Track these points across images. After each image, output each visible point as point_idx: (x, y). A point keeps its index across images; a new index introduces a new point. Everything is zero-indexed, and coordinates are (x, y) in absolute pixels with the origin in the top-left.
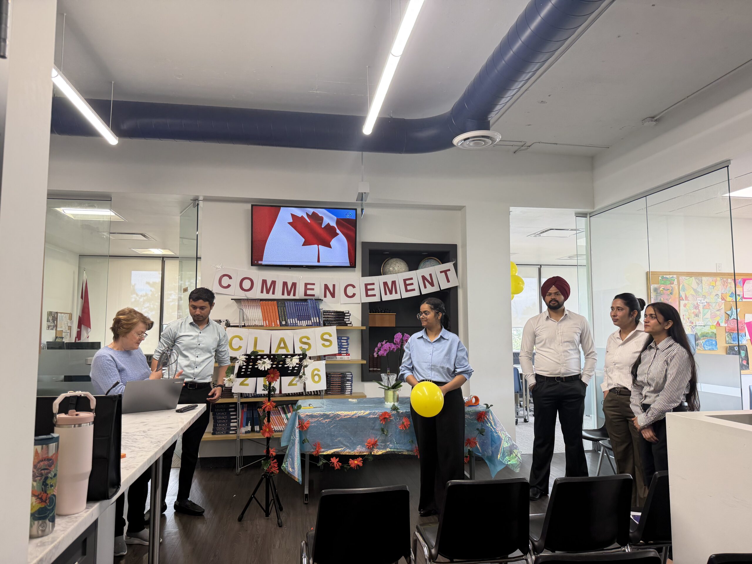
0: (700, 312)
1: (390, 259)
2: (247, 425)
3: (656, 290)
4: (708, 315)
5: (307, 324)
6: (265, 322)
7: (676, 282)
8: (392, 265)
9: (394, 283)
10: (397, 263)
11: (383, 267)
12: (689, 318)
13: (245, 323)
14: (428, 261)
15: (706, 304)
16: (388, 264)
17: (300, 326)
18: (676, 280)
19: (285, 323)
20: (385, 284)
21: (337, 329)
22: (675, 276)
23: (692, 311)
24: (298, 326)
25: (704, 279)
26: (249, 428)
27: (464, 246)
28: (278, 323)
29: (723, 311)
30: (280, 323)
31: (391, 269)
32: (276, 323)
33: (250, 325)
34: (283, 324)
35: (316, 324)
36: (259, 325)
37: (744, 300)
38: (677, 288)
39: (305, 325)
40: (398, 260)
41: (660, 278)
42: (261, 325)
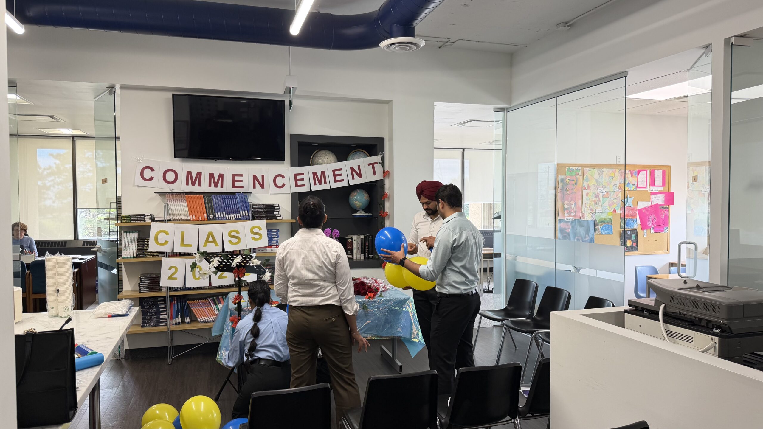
0: (599, 201)
1: (319, 151)
2: (177, 317)
3: (562, 181)
4: (607, 203)
5: (236, 218)
6: (191, 216)
7: (580, 174)
8: (321, 158)
9: (323, 173)
10: (326, 155)
11: (312, 159)
12: (590, 206)
13: (170, 218)
14: (356, 154)
15: (605, 193)
16: (317, 156)
17: (229, 220)
18: (581, 171)
19: (212, 217)
20: (315, 174)
21: (266, 223)
22: (580, 168)
23: (593, 199)
24: (227, 220)
25: (605, 170)
26: (179, 320)
27: (391, 139)
28: (206, 217)
29: (619, 199)
30: (208, 216)
31: (320, 161)
32: (203, 216)
33: (175, 219)
34: (210, 217)
35: (245, 217)
36: (185, 219)
37: (638, 189)
38: (581, 178)
39: (234, 219)
40: (328, 152)
41: (567, 170)
42: (187, 219)
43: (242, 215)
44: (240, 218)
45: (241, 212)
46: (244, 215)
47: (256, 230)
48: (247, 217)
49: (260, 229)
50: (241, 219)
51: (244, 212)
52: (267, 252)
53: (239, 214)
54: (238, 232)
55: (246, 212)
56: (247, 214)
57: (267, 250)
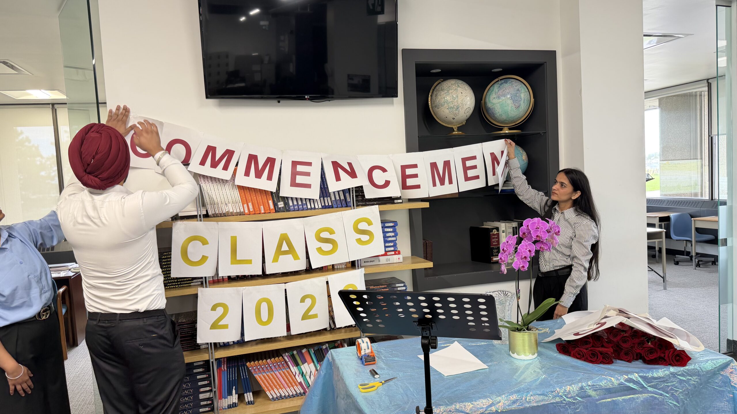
1: (442, 81)
2: (230, 394)
5: (323, 205)
6: (245, 206)
8: (450, 91)
10: (459, 86)
11: (431, 96)
13: (207, 211)
14: (506, 83)
17: (311, 209)
21: (379, 211)
24: (307, 209)
26: (234, 398)
28: (272, 207)
30: (275, 205)
32: (267, 204)
33: (217, 212)
34: (280, 206)
35: (339, 203)
36: (235, 211)
39: (320, 207)
42: (238, 211)
43: (333, 199)
44: (330, 204)
45: (332, 194)
46: (338, 198)
47: (363, 226)
49: (370, 223)
50: (332, 207)
51: (336, 193)
52: (381, 263)
54: (332, 232)
55: (341, 193)
56: (342, 197)
57: (379, 261)
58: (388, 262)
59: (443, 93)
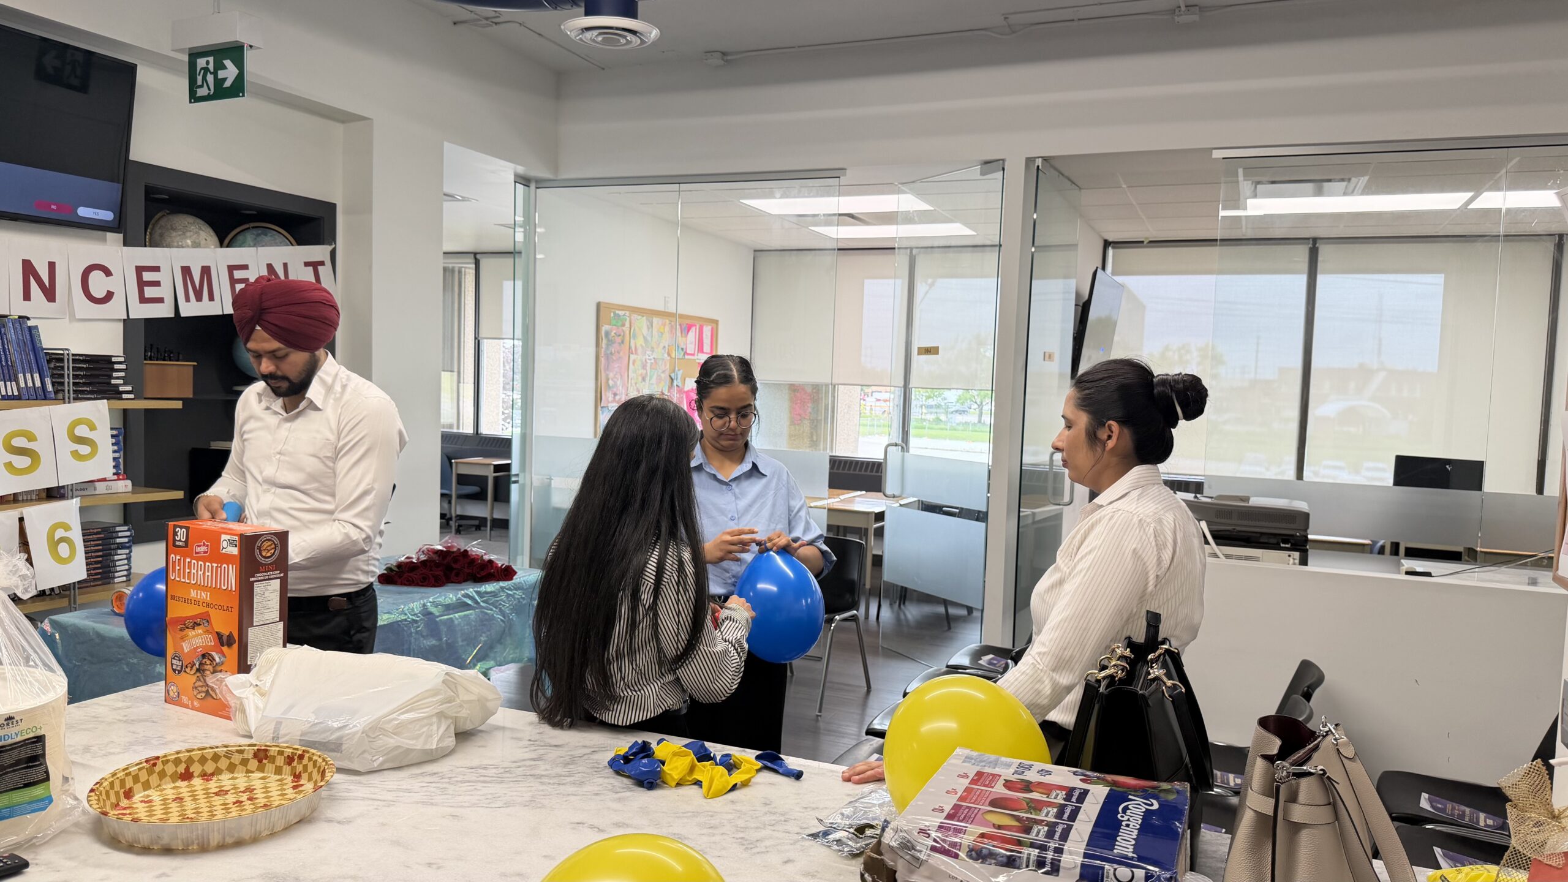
0: (646, 374)
1: (168, 215)
3: (607, 334)
4: (654, 380)
5: (5, 394)
7: (627, 325)
10: (201, 229)
11: (151, 234)
12: (636, 384)
15: (653, 361)
18: (628, 319)
21: (108, 410)
22: (628, 313)
23: (640, 372)
25: (655, 320)
29: (667, 373)
35: (31, 392)
37: (687, 357)
38: (628, 332)
41: (612, 315)
43: (22, 385)
44: (16, 393)
45: (21, 376)
46: (30, 384)
47: (82, 431)
48: (40, 392)
49: (92, 427)
50: (18, 398)
51: (28, 376)
52: (97, 493)
53: (14, 383)
54: (31, 437)
55: (37, 376)
56: (38, 384)
57: (95, 489)
58: (110, 492)
59: (174, 234)
